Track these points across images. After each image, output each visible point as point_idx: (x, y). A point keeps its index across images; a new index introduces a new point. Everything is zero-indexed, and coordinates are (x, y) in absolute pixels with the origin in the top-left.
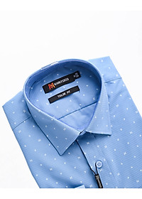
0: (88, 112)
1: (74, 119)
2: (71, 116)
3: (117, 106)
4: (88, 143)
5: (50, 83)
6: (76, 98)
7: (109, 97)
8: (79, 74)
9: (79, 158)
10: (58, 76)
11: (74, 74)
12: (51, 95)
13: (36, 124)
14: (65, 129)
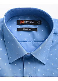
0: (37, 45)
1: (27, 45)
2: (26, 44)
3: (56, 49)
4: (29, 63)
5: (22, 20)
6: (33, 35)
7: (53, 42)
8: (41, 22)
9: (20, 70)
10: (28, 19)
11: (38, 21)
12: (20, 27)
13: (3, 39)
14: (19, 47)
